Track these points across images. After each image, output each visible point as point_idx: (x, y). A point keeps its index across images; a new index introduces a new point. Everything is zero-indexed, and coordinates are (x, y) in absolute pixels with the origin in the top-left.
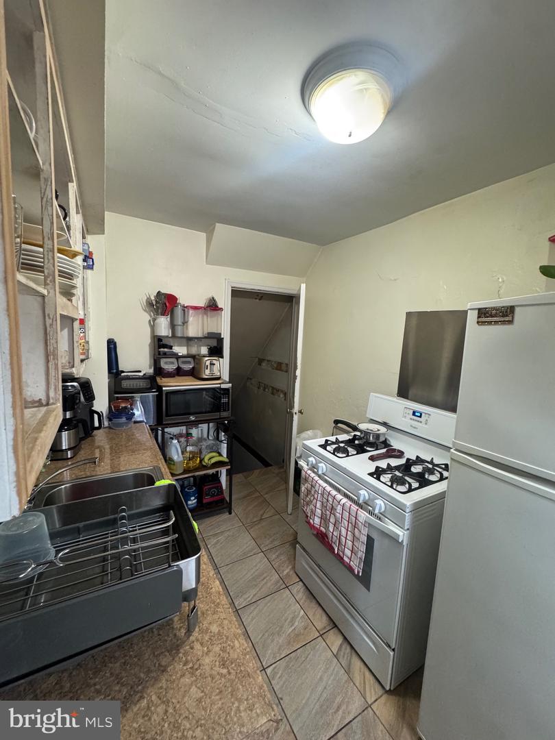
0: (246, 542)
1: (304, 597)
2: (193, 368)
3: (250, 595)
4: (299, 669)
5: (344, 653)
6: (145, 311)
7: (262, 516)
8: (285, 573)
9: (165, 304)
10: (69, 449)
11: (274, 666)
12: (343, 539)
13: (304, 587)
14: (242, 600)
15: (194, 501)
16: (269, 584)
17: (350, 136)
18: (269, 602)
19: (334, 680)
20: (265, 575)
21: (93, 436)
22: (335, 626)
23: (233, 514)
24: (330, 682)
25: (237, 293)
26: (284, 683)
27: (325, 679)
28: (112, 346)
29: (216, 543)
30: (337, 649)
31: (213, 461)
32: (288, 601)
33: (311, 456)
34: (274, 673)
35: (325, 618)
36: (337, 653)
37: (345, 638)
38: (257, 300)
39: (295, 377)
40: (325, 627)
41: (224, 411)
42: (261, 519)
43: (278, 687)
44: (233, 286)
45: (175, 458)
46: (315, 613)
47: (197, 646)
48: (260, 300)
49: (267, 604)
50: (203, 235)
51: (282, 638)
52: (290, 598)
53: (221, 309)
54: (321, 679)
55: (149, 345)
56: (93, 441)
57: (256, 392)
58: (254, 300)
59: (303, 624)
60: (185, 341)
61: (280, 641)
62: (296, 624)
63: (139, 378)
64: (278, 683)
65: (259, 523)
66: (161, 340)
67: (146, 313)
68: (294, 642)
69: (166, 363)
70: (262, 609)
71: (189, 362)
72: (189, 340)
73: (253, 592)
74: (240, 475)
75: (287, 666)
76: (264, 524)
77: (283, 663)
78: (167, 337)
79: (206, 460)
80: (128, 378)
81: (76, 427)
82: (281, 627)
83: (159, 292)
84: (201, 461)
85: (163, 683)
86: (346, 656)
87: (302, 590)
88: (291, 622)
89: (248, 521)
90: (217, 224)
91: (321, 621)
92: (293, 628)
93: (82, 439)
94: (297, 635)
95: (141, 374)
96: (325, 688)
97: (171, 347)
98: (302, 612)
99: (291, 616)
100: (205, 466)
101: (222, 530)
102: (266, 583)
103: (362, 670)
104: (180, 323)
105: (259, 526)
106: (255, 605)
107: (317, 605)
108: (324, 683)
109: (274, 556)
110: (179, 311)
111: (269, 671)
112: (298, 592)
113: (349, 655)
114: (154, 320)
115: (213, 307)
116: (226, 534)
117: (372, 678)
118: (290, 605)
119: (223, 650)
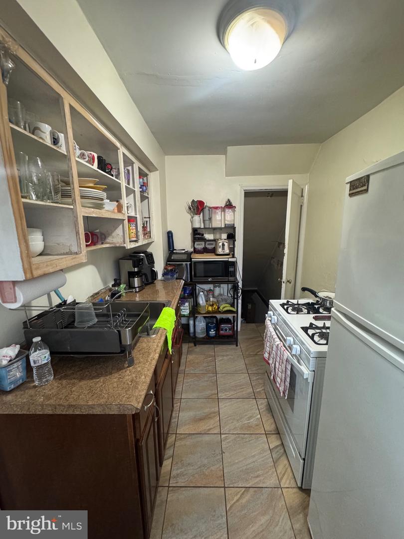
0: (241, 364)
1: (264, 409)
2: (214, 247)
3: (229, 394)
4: (242, 444)
5: (278, 451)
6: (188, 213)
7: (258, 352)
8: (258, 390)
9: (198, 207)
10: (138, 287)
11: (227, 435)
12: (277, 370)
13: (267, 403)
14: (223, 395)
15: (213, 332)
16: (244, 393)
17: (255, 62)
18: (240, 401)
19: (263, 461)
20: (244, 387)
21: (154, 283)
22: (279, 433)
23: (239, 347)
24: (259, 461)
25: (248, 194)
26: (230, 446)
27: (257, 457)
28: (170, 235)
29: (221, 360)
30: (273, 446)
31: (225, 309)
32: (252, 406)
33: (271, 310)
34: (226, 439)
35: (273, 426)
36: (272, 449)
37: (282, 443)
38: (269, 197)
39: (283, 254)
40: (271, 431)
41: (231, 276)
42: (256, 354)
43: (225, 446)
44: (245, 189)
45: (201, 302)
46: (268, 420)
47: (128, 372)
48: (271, 196)
49: (238, 402)
50: (223, 157)
51: (239, 424)
52: (254, 405)
53: (235, 207)
54: (254, 456)
55: (191, 234)
56: (155, 286)
57: (276, 268)
58: (266, 197)
59: (256, 422)
60: (212, 230)
61: (237, 425)
62: (252, 420)
63: (182, 254)
64: (225, 444)
65: (254, 356)
66: (197, 231)
67: (189, 215)
68: (246, 429)
69: (198, 245)
70: (234, 404)
71: (212, 244)
72: (214, 230)
73: (232, 393)
74: (254, 324)
75: (235, 439)
76: (257, 358)
77: (233, 437)
78: (200, 228)
79: (221, 308)
80: (177, 253)
81: (141, 276)
82: (241, 418)
83: (193, 200)
84: (219, 308)
85: (108, 378)
86: (278, 453)
87: (265, 404)
88: (248, 418)
89: (247, 353)
90: (228, 147)
91: (269, 426)
92: (249, 422)
93: (146, 285)
94: (249, 427)
95: (184, 251)
96: (254, 462)
97: (203, 235)
98: (259, 416)
99: (250, 415)
100: (220, 312)
101: (228, 354)
102: (242, 391)
103: (286, 466)
104: (207, 219)
105: (253, 358)
106: (230, 400)
107: (272, 417)
108: (254, 459)
109: (255, 378)
110: (206, 210)
111: (223, 436)
112: (262, 404)
113: (281, 454)
114: (192, 217)
115: (229, 205)
116: (229, 357)
117: (291, 474)
118: (253, 409)
119: (136, 377)
